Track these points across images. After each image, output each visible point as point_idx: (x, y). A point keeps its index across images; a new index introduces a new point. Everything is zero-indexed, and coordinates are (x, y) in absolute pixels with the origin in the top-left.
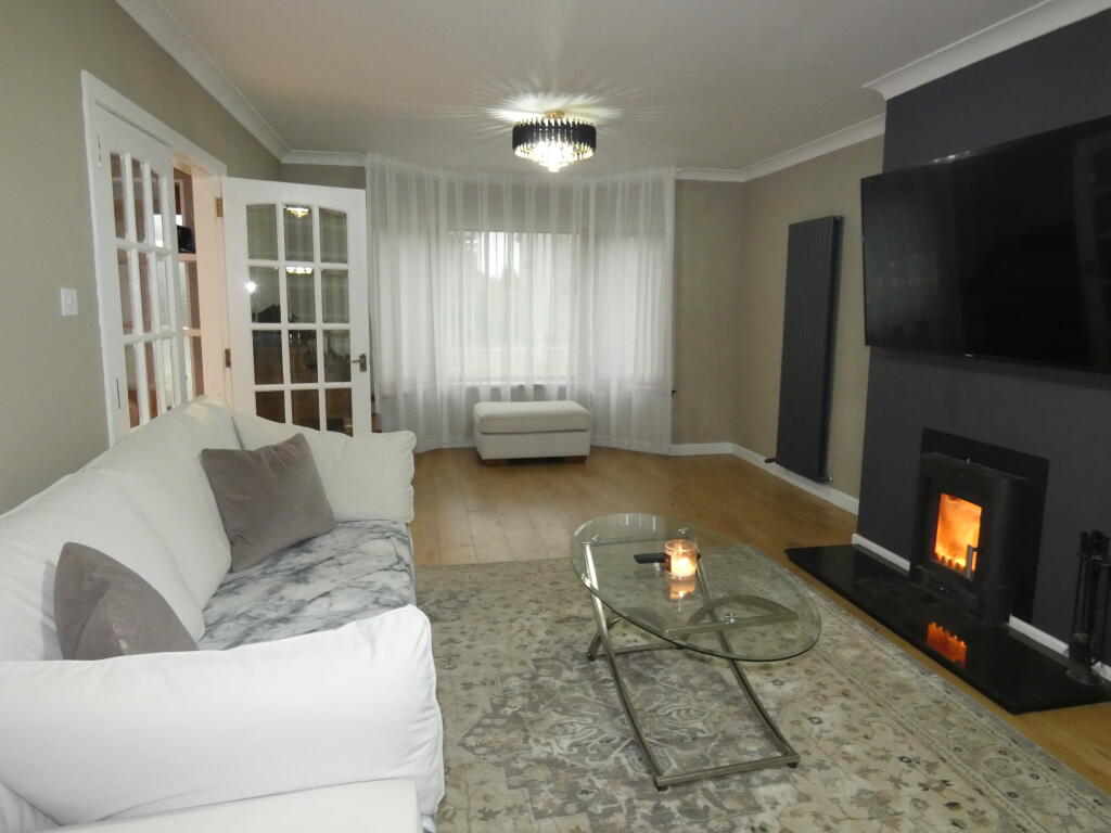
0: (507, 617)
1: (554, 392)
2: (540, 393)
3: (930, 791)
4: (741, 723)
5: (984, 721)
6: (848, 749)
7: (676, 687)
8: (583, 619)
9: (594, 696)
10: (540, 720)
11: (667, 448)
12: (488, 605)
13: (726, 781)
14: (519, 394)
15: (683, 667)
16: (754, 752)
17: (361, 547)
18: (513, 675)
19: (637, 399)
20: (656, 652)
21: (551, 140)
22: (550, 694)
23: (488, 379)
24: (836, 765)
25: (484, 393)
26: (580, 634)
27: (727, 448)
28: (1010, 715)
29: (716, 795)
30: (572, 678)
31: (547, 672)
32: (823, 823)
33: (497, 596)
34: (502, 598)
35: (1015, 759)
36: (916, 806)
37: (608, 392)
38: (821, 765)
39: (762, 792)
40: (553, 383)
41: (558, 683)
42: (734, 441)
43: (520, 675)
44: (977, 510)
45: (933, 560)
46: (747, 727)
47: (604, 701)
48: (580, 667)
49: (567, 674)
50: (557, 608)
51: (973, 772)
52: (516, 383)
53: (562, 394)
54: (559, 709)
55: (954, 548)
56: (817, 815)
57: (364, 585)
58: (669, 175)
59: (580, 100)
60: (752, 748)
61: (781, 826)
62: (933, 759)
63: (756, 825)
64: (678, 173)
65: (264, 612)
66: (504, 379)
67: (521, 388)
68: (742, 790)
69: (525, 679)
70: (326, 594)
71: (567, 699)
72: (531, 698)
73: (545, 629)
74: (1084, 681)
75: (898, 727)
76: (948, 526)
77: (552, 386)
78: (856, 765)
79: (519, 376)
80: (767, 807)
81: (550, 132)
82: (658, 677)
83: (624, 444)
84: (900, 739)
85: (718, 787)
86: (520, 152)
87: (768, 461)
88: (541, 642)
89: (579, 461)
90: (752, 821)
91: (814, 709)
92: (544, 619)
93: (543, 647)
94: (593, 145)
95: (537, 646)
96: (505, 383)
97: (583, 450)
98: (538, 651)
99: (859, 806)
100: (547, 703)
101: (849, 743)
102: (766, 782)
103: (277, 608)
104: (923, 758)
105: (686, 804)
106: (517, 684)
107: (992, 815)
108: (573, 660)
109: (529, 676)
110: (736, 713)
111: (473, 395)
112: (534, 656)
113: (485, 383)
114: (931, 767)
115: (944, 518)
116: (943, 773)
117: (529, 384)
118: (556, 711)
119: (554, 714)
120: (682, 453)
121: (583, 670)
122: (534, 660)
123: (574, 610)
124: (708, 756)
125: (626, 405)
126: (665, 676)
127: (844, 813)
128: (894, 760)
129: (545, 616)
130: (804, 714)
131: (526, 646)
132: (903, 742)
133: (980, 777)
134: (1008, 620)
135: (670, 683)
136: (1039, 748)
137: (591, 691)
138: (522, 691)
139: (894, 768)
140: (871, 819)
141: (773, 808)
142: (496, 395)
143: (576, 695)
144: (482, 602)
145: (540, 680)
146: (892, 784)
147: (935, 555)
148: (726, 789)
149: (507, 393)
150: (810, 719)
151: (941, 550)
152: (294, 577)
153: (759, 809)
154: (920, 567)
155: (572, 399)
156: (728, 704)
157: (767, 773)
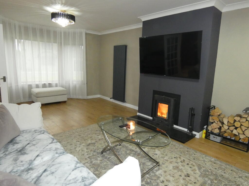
0: (74, 148)
1: (54, 85)
2: (50, 85)
3: (183, 163)
4: (143, 159)
5: (181, 146)
6: (165, 158)
7: (125, 155)
8: (93, 143)
9: (109, 163)
10: (101, 173)
11: (86, 97)
12: (66, 146)
13: (150, 173)
14: (44, 86)
15: (123, 150)
16: (150, 165)
17: (36, 137)
18: (86, 163)
19: (77, 86)
20: (116, 148)
21: (63, 18)
22: (99, 165)
23: (35, 82)
24: (165, 163)
25: (34, 86)
26: (95, 147)
27: (98, 96)
28: (184, 144)
29: (150, 178)
30: (101, 159)
31: (94, 160)
32: (172, 176)
33: (67, 142)
34: (68, 143)
35: (190, 152)
36: (183, 166)
37: (70, 84)
38: (163, 164)
39: (158, 173)
40: (53, 82)
41: (99, 162)
42: (100, 94)
43: (87, 163)
44: (167, 106)
45: (157, 116)
46: (145, 160)
47: (112, 163)
48: (101, 156)
49: (99, 159)
50: (85, 142)
51: (186, 157)
52: (43, 83)
53: (56, 86)
54: (104, 169)
55: (162, 113)
56: (170, 175)
57: (49, 149)
58: (84, 31)
59: (73, 9)
60: (149, 164)
61: (166, 179)
62: (179, 156)
63: (162, 181)
64: (86, 31)
65: (19, 168)
66: (40, 82)
67: (45, 84)
68: (153, 174)
69: (89, 163)
70: (38, 156)
71: (104, 165)
72: (94, 168)
73: (86, 148)
74: (190, 134)
75: (170, 151)
76: (160, 109)
77: (54, 83)
78: (169, 161)
79: (44, 80)
80: (160, 176)
81: (62, 15)
82: (120, 153)
83: (75, 97)
84: (172, 154)
85: (149, 175)
86: (53, 20)
87: (111, 98)
88: (87, 152)
89: (65, 102)
90: (160, 181)
91: (154, 152)
92: (84, 146)
93: (88, 153)
94: (74, 21)
95: (87, 153)
96: (40, 83)
97: (65, 99)
98: (88, 155)
99: (175, 170)
100: (99, 168)
101: (165, 157)
102: (157, 171)
103: (23, 165)
104: (178, 157)
105: (146, 182)
106: (88, 165)
107: (194, 164)
108: (98, 155)
109: (90, 162)
110: (141, 157)
111: (30, 87)
112: (88, 156)
113: (34, 83)
114: (180, 158)
115: (159, 108)
116: (182, 158)
117: (47, 83)
118: (103, 169)
119: (103, 170)
120: (89, 98)
121: (102, 157)
122: (88, 157)
123: (89, 142)
124: (142, 169)
125: (75, 87)
126: (121, 153)
127: (174, 172)
128: (174, 158)
129: (83, 145)
130: (153, 154)
131: (84, 154)
132: (173, 154)
133: (188, 157)
134: (173, 126)
135: (123, 154)
136: (192, 149)
137: (108, 162)
138: (91, 167)
139: (174, 160)
140: (178, 172)
141: (162, 176)
142: (37, 86)
143: (105, 163)
144: (63, 145)
145: (93, 162)
146: (176, 163)
147: (158, 115)
148: (151, 175)
149: (41, 86)
150: (155, 154)
151: (159, 114)
152: (20, 153)
153: (159, 177)
154: (155, 118)
155: (59, 86)
156: (138, 155)
157: (156, 169)
